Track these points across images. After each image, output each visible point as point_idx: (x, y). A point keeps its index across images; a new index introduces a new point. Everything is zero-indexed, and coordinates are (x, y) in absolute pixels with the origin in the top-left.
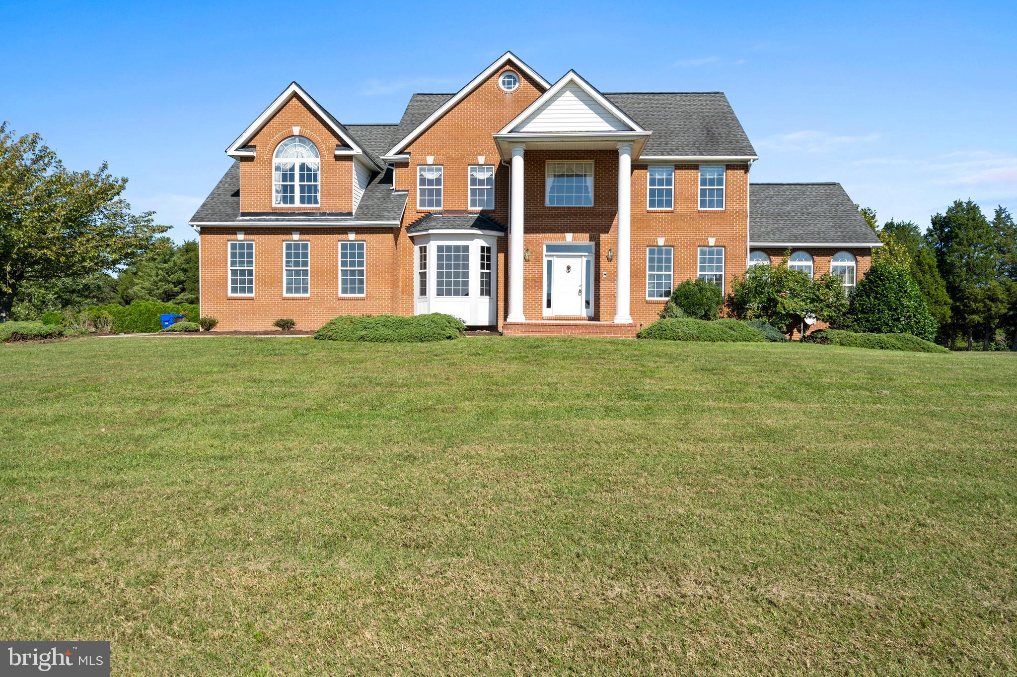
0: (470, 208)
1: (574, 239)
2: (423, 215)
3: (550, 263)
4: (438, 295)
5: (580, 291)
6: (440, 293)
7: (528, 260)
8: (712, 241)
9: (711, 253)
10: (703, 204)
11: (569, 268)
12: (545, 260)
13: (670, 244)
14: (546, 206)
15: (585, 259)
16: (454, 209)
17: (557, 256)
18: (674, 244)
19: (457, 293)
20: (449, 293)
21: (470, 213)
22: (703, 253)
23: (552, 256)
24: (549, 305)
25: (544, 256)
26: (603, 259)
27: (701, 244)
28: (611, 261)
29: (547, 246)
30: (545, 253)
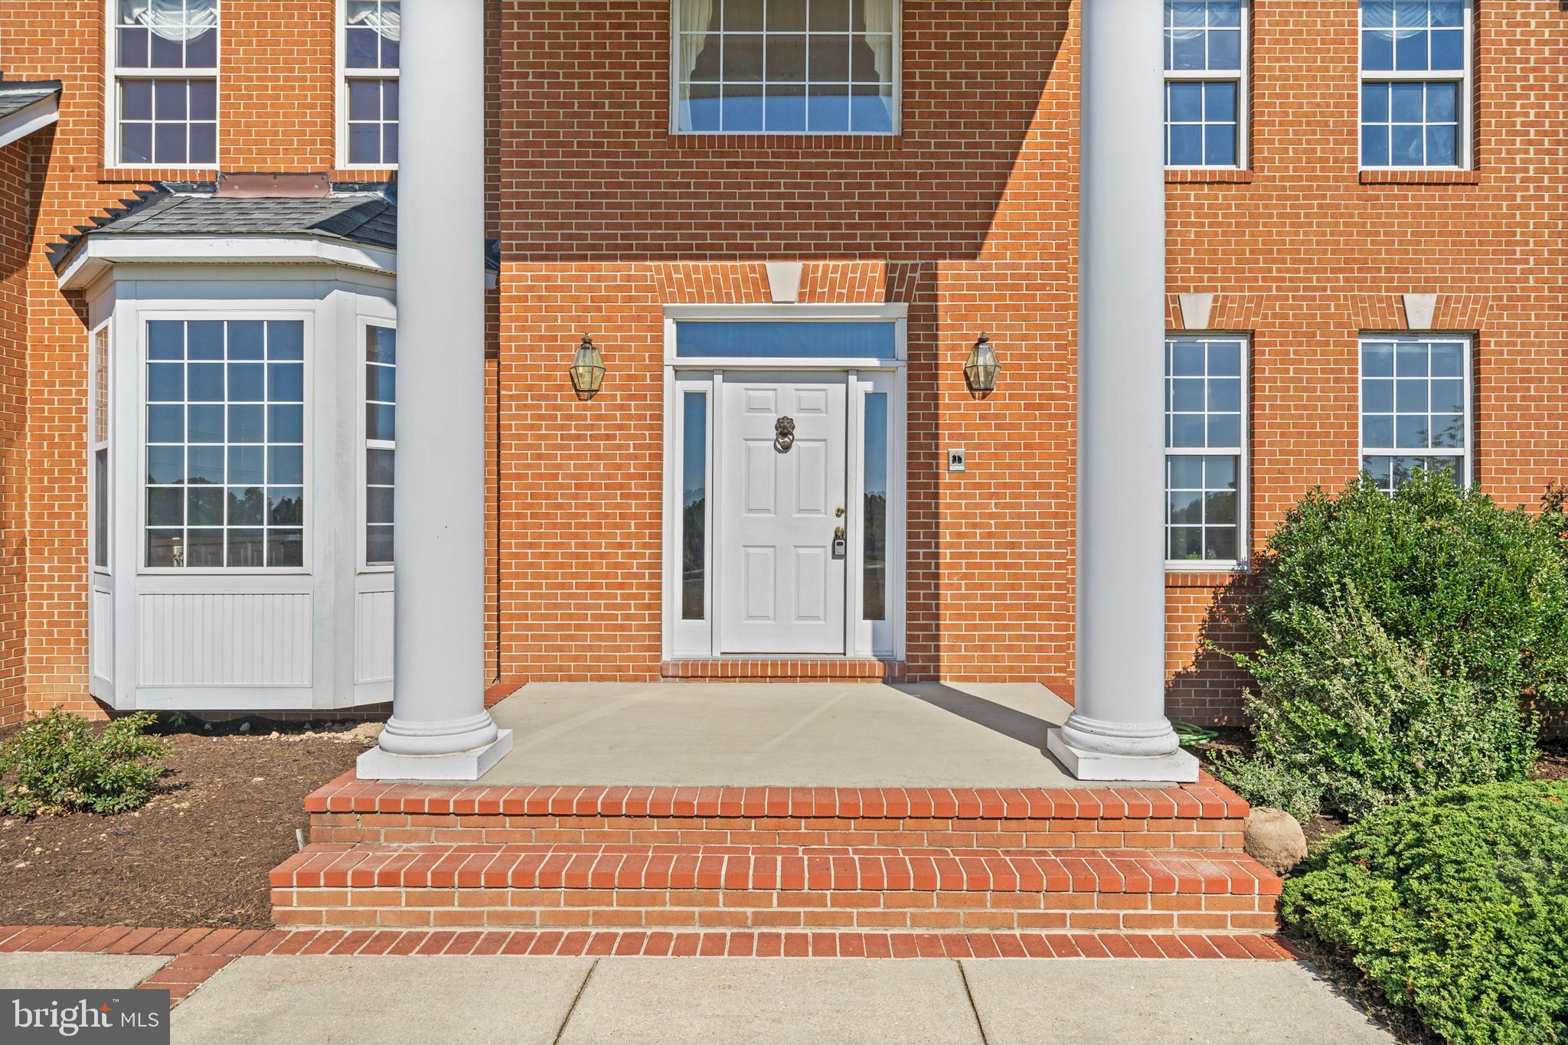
0: (342, 162)
1: (808, 289)
2: (127, 193)
3: (695, 404)
4: (150, 562)
5: (840, 537)
6: (159, 552)
7: (592, 393)
8: (1421, 310)
9: (1412, 363)
10: (1374, 149)
11: (785, 428)
12: (674, 392)
13: (1236, 321)
14: (674, 131)
15: (861, 388)
16: (269, 166)
17: (731, 375)
18: (1255, 322)
19: (244, 552)
20: (205, 551)
21: (339, 187)
22: (1375, 363)
23: (708, 373)
24: (693, 608)
25: (668, 374)
26: (949, 384)
27: (1375, 321)
28: (986, 391)
29: (681, 325)
30: (670, 353)
